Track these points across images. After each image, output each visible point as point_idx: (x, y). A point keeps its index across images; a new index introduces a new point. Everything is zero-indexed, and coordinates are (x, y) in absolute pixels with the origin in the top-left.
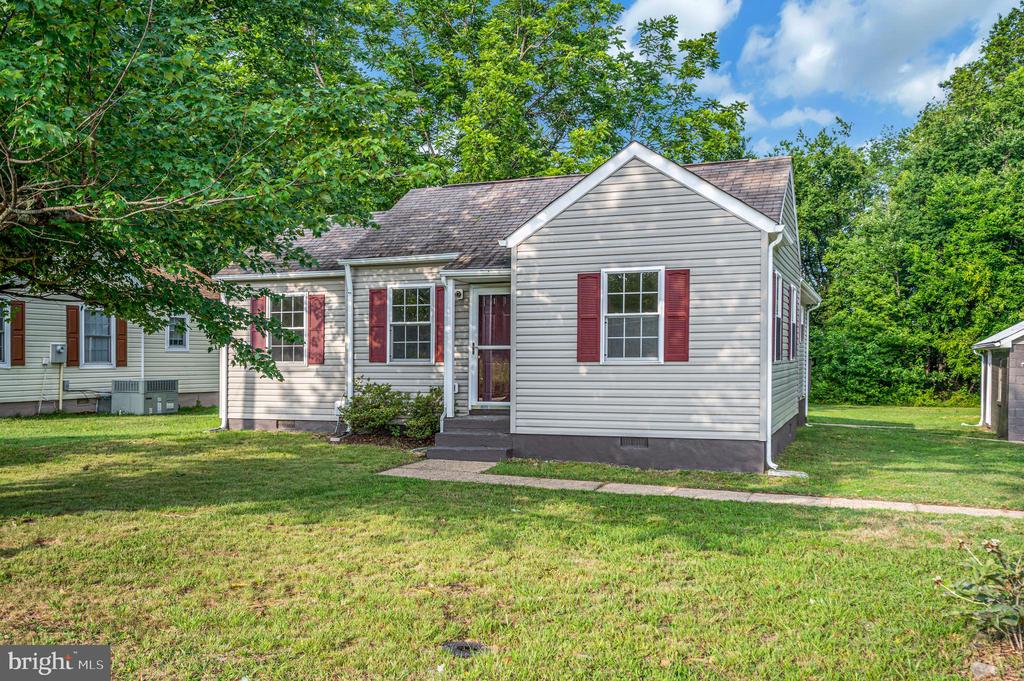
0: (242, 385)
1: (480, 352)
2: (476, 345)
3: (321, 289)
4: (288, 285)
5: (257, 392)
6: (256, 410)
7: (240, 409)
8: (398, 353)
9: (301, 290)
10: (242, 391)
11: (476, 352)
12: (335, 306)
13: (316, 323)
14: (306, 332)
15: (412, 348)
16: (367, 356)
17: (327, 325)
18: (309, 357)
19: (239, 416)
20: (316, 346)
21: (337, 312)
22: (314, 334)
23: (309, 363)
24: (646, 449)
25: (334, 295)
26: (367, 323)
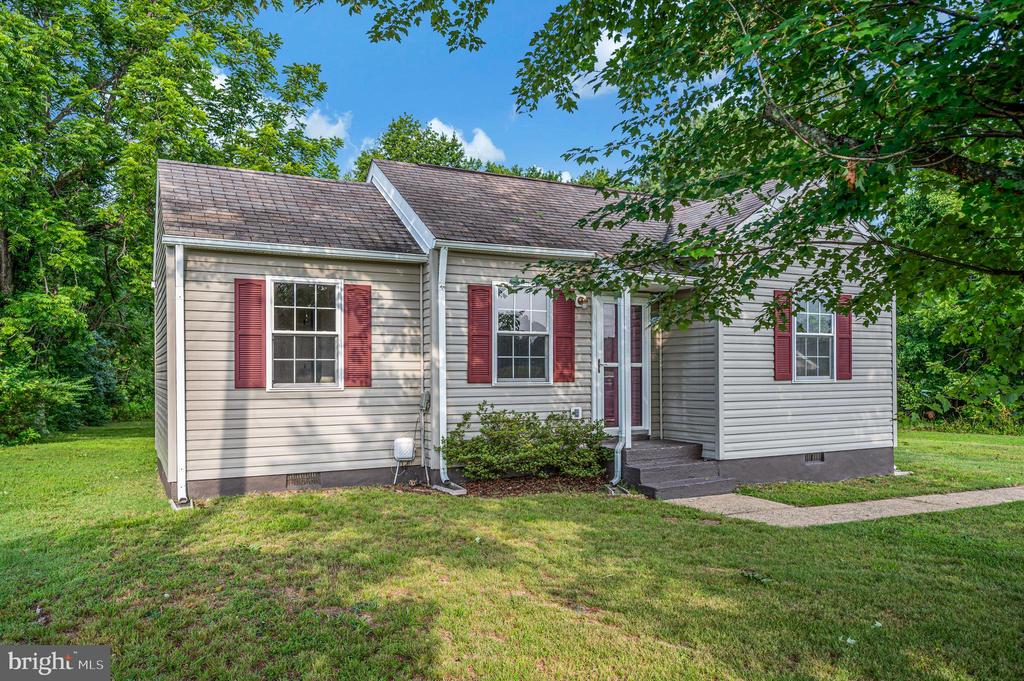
0: (220, 424)
1: (606, 369)
2: (602, 362)
3: (364, 277)
4: (307, 265)
5: (250, 433)
6: (249, 462)
7: (217, 463)
8: (504, 370)
9: (333, 276)
10: (219, 434)
11: (602, 369)
12: (388, 303)
13: (358, 328)
14: (341, 341)
15: (520, 363)
16: (464, 375)
17: (376, 331)
18: (347, 378)
19: (215, 474)
20: (360, 361)
21: (392, 313)
22: (357, 344)
23: (346, 386)
24: (822, 463)
25: (384, 287)
26: (465, 330)
